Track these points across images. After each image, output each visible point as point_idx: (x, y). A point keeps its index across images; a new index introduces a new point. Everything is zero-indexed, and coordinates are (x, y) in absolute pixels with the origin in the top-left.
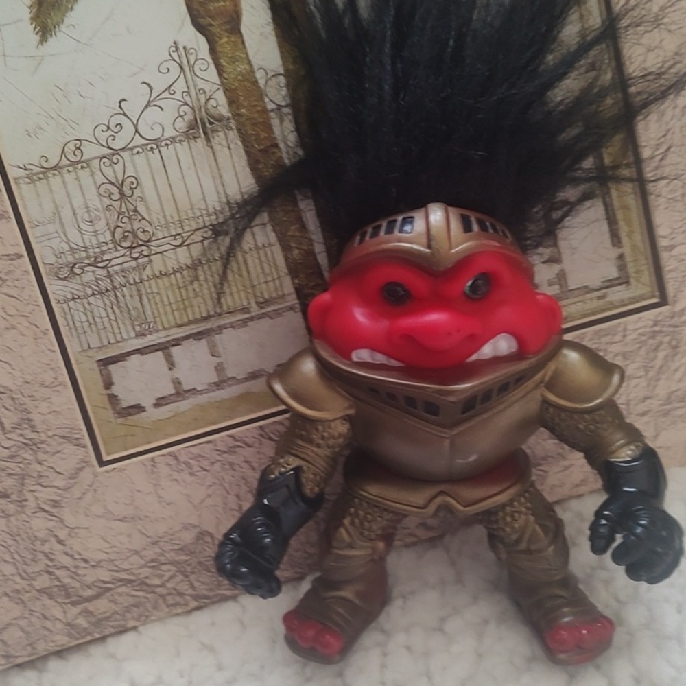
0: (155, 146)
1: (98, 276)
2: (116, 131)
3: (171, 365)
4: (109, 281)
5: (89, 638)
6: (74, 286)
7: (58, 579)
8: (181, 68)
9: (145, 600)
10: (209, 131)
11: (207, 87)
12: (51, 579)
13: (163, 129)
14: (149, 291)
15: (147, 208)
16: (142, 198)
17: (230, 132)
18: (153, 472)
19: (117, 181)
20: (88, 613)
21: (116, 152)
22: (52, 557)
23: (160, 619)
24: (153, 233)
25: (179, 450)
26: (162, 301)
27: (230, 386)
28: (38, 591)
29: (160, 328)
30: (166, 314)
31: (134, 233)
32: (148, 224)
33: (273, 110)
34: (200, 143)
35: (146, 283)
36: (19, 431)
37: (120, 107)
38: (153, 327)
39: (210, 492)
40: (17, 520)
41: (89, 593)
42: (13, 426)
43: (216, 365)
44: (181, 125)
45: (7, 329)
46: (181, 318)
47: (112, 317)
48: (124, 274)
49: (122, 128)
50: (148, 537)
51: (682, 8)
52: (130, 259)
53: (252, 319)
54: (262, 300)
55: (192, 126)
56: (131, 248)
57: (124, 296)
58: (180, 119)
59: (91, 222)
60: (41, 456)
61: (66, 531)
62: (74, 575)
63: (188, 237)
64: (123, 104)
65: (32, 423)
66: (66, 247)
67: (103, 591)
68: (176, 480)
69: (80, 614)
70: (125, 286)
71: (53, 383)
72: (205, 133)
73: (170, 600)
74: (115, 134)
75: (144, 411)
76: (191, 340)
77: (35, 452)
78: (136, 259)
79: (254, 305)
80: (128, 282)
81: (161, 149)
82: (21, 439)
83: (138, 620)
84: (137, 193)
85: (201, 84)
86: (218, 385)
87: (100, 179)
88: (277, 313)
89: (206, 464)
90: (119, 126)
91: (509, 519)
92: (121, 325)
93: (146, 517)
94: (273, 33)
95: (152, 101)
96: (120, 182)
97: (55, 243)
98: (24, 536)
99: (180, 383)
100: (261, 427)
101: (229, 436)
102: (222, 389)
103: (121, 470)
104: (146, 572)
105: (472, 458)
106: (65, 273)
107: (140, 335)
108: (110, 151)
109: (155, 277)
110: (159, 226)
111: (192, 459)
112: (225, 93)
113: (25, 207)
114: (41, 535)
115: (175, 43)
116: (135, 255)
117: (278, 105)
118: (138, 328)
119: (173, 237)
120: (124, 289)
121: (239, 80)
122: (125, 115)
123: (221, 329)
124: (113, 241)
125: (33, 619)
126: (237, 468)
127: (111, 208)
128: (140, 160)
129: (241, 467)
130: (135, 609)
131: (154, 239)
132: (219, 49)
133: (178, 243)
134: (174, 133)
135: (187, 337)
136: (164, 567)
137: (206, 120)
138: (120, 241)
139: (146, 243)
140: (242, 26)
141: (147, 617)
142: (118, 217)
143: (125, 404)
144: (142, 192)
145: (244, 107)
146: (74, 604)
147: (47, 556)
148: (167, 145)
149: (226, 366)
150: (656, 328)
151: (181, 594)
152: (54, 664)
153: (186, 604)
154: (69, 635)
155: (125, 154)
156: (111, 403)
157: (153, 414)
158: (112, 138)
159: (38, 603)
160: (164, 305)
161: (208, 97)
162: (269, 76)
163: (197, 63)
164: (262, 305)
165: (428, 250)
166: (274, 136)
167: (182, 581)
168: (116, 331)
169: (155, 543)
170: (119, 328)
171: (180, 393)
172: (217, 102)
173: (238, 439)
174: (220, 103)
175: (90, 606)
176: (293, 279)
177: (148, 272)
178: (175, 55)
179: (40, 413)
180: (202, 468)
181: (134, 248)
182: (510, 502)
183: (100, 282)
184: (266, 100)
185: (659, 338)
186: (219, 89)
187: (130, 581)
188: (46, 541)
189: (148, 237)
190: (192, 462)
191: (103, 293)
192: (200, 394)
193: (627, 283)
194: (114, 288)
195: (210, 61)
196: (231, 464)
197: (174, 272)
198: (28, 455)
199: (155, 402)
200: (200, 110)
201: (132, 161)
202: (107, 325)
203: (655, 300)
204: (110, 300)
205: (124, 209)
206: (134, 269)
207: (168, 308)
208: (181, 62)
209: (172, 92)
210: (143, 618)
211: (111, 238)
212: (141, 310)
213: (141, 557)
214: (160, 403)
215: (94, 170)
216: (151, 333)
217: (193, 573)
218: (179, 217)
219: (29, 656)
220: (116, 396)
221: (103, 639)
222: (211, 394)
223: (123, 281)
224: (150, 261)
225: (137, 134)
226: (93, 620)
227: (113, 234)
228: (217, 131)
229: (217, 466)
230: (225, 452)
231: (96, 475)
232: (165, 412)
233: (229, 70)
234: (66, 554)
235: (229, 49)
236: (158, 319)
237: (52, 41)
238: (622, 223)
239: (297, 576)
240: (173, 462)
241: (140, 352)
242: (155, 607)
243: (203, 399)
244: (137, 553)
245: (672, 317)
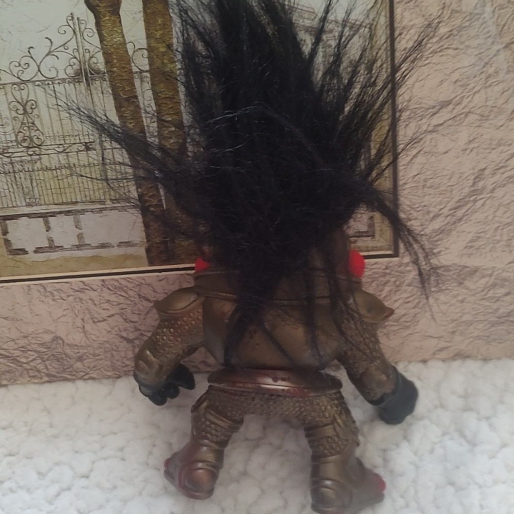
0: (50, 83)
1: (4, 162)
2: (25, 67)
3: (48, 229)
4: (11, 166)
8: (75, 32)
9: (15, 370)
10: (89, 79)
11: (91, 49)
13: (57, 72)
14: (38, 178)
15: (42, 123)
16: (39, 116)
17: (105, 82)
18: (29, 294)
19: (23, 102)
21: (24, 82)
23: (23, 384)
24: (44, 141)
25: (47, 284)
26: (46, 186)
27: (86, 249)
29: (43, 203)
30: (48, 195)
31: (31, 138)
32: (41, 134)
33: (136, 73)
34: (83, 87)
35: (36, 172)
37: (29, 52)
38: (38, 202)
39: (65, 313)
43: (78, 234)
44: (70, 71)
46: (58, 199)
47: (11, 190)
48: (21, 164)
49: (29, 66)
50: (21, 332)
51: (448, 55)
52: (26, 155)
53: (105, 209)
54: (113, 198)
55: (78, 73)
56: (28, 148)
57: (20, 178)
58: (70, 67)
59: (2, 125)
63: (68, 147)
64: (31, 50)
68: (43, 301)
70: (21, 172)
72: (87, 80)
73: (32, 373)
74: (24, 70)
75: (27, 254)
76: (63, 215)
78: (31, 155)
79: (108, 200)
80: (24, 169)
81: (55, 85)
83: (9, 381)
84: (36, 112)
85: (87, 46)
86: (79, 247)
87: (11, 98)
88: (124, 209)
89: (63, 295)
90: (27, 65)
92: (17, 197)
93: (21, 320)
94: (143, 19)
95: (52, 52)
96: (25, 102)
99: (53, 241)
100: (103, 281)
101: (81, 282)
102: (81, 250)
103: (7, 288)
107: (29, 205)
108: (20, 81)
109: (42, 169)
110: (48, 136)
111: (55, 291)
112: (103, 54)
115: (71, 14)
116: (31, 153)
117: (140, 70)
118: (28, 200)
119: (57, 146)
120: (21, 173)
121: (114, 48)
122: (32, 58)
123: (84, 211)
124: (16, 140)
126: (84, 302)
127: (17, 118)
129: (87, 302)
130: (8, 374)
131: (44, 144)
132: (102, 24)
133: (61, 150)
134: (66, 77)
135: (60, 213)
136: (29, 353)
137: (88, 71)
138: (21, 142)
139: (39, 146)
140: (121, 10)
141: (15, 380)
142: (21, 126)
143: (15, 247)
144: (39, 112)
145: (116, 67)
148: (59, 83)
149: (84, 236)
150: (387, 271)
151: (39, 371)
153: (41, 378)
155: (30, 85)
156: (6, 244)
157: (32, 257)
158: (21, 72)
160: (47, 189)
161: (91, 56)
162: (137, 48)
163: (86, 30)
164: (114, 201)
166: (135, 90)
167: (40, 363)
168: (13, 200)
169: (25, 337)
170: (15, 198)
171: (52, 247)
172: (97, 60)
173: (87, 284)
174: (99, 61)
176: (137, 189)
177: (38, 165)
178: (71, 23)
180: (61, 297)
181: (30, 148)
183: (5, 166)
184: (133, 65)
185: (387, 278)
186: (99, 51)
187: (8, 357)
189: (40, 143)
190: (55, 293)
191: (6, 173)
192: (66, 250)
193: (373, 236)
194: (14, 172)
195: (95, 31)
196: (81, 299)
197: (56, 169)
199: (35, 249)
200: (85, 63)
201: (34, 90)
202: (7, 194)
203: (390, 252)
204: (11, 179)
205: (25, 121)
206: (29, 161)
207: (49, 191)
208: (75, 29)
209: (66, 48)
210: (13, 381)
211: (15, 139)
212: (31, 189)
213: (16, 344)
214: (38, 250)
215: (7, 92)
216: (36, 205)
217: (48, 360)
218: (63, 133)
220: (10, 241)
222: (73, 252)
223: (21, 168)
224: (40, 159)
225: (39, 73)
227: (16, 136)
228: (96, 80)
229: (71, 298)
232: (42, 257)
233: (108, 40)
235: (110, 25)
236: (42, 197)
239: (116, 376)
240: (42, 290)
241: (28, 216)
242: (21, 376)
243: (67, 254)
244: (13, 340)
245: (400, 266)
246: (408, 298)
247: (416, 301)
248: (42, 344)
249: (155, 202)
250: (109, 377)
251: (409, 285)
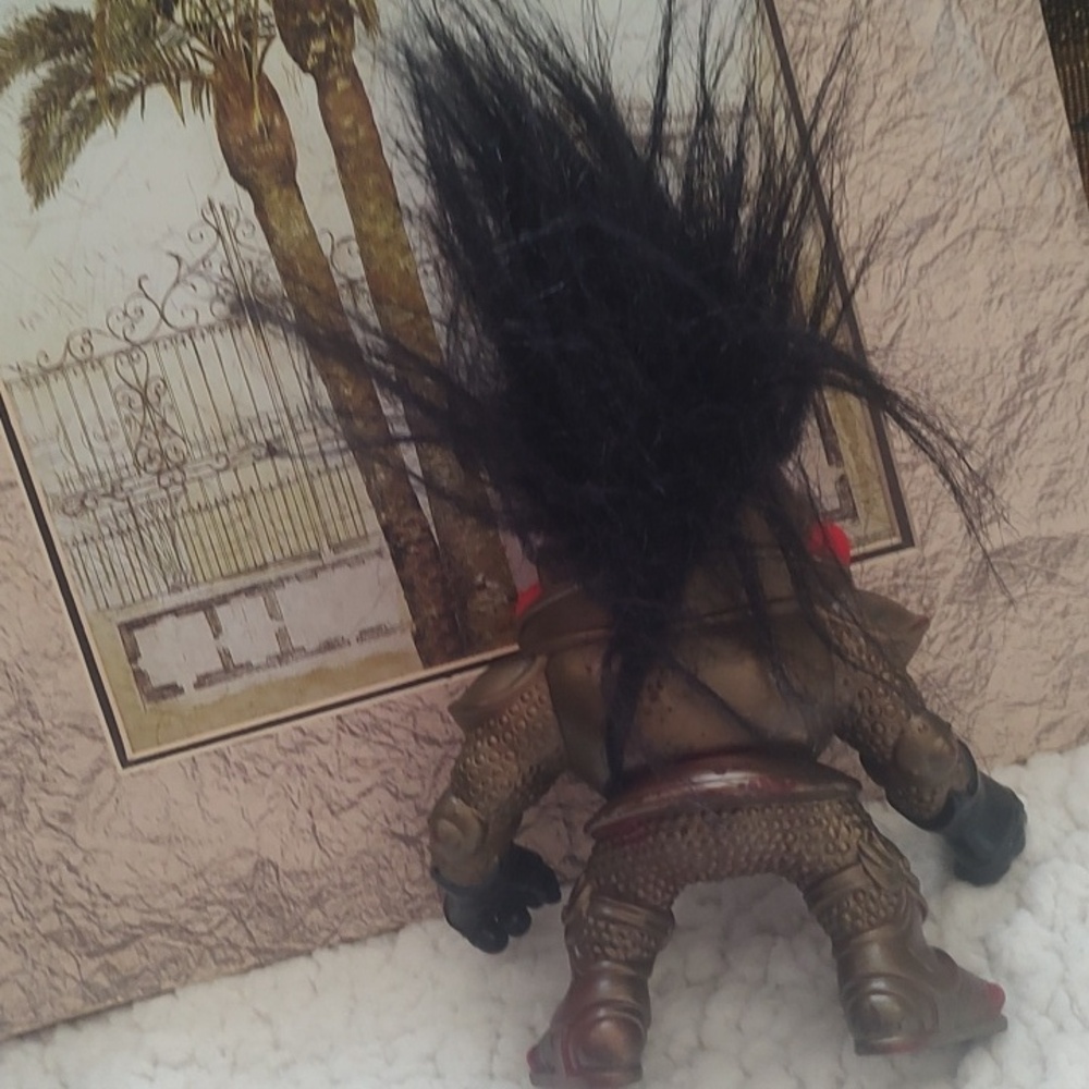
2: (136, 318)
3: (217, 631)
4: (131, 517)
5: (109, 1002)
6: (86, 523)
7: (69, 920)
8: (219, 233)
9: (186, 953)
11: (255, 257)
12: (61, 921)
13: (197, 314)
14: (184, 530)
15: (179, 419)
16: (172, 406)
18: (195, 778)
19: (141, 387)
20: (109, 969)
21: (135, 346)
22: (62, 889)
23: (204, 980)
24: (188, 453)
25: (229, 747)
26: (202, 544)
27: (296, 660)
28: (44, 936)
29: (201, 579)
30: (207, 561)
31: (164, 455)
32: (180, 440)
33: (343, 286)
34: (247, 332)
35: (180, 520)
37: (140, 287)
38: (191, 579)
39: (272, 805)
40: (15, 837)
41: (111, 940)
43: (276, 631)
44: (221, 308)
46: (228, 565)
47: (136, 565)
48: (150, 508)
49: (142, 313)
50: (189, 866)
52: (158, 488)
53: (324, 567)
54: (336, 542)
55: (236, 310)
56: (159, 473)
57: (151, 538)
58: (219, 300)
59: (106, 438)
60: (44, 752)
61: (80, 855)
62: (91, 915)
64: (144, 282)
65: (34, 707)
66: (74, 473)
67: (129, 939)
68: (224, 788)
69: (98, 969)
70: (153, 525)
72: (253, 319)
73: (220, 954)
74: (134, 323)
75: (181, 693)
76: (243, 596)
77: (38, 748)
78: (166, 487)
79: (326, 548)
80: (156, 518)
81: (196, 340)
82: (19, 729)
83: (176, 980)
84: (165, 399)
85: (245, 254)
86: (282, 658)
87: (115, 380)
88: (359, 560)
89: (266, 767)
90: (139, 312)
92: (149, 576)
93: (186, 838)
94: (340, 185)
95: (183, 279)
96: (143, 383)
97: (60, 467)
98: (25, 860)
99: (229, 655)
100: (339, 718)
101: (297, 729)
102: (286, 664)
103: (151, 773)
104: (188, 913)
106: (74, 506)
107: (174, 589)
108: (129, 345)
109: (191, 511)
111: (247, 759)
112: (277, 265)
113: (20, 421)
114: (47, 858)
115: (209, 201)
116: (167, 483)
117: (349, 279)
118: (170, 581)
119: (214, 459)
120: (151, 527)
122: (146, 296)
123: (281, 582)
124: (136, 463)
125: (37, 975)
126: (308, 773)
127: (132, 419)
128: (168, 357)
129: (314, 773)
130: (173, 965)
131: (188, 460)
132: (267, 206)
133: (221, 465)
134: (214, 320)
135: (237, 593)
136: (210, 908)
137: (254, 301)
138: (144, 464)
139: (179, 466)
140: (297, 175)
141: (188, 976)
142: (141, 433)
143: (155, 683)
144: (173, 398)
146: (90, 955)
147: (54, 888)
148: (203, 335)
149: (290, 632)
150: (900, 581)
151: (235, 947)
152: (63, 1035)
153: (242, 961)
154: (84, 998)
155: (150, 349)
156: (137, 682)
157: (192, 697)
158: (131, 327)
159: (43, 952)
160: (205, 550)
161: (255, 271)
162: (336, 240)
163: (240, 225)
164: (337, 549)
167: (235, 928)
168: (143, 584)
169: (200, 874)
170: (146, 580)
171: (230, 669)
172: (268, 277)
173: (308, 732)
174: (272, 279)
175: (112, 960)
176: (378, 513)
177: (182, 504)
178: (211, 218)
179: (42, 694)
180: (259, 771)
181: (164, 472)
183: (120, 519)
184: (334, 272)
186: (269, 260)
187: (167, 927)
188: (53, 868)
189: (182, 458)
190: (246, 764)
191: (124, 533)
192: (257, 671)
193: (854, 516)
194: (138, 527)
195: (256, 223)
196: (300, 768)
198: (29, 751)
199: (196, 680)
200: (245, 287)
201: (159, 359)
202: (130, 575)
203: (896, 540)
204: (133, 542)
205: (148, 422)
206: (163, 500)
207: (210, 554)
208: (219, 226)
209: (208, 266)
210: (183, 978)
211: (132, 460)
212: (174, 557)
213: (181, 894)
214: (202, 682)
215: (108, 370)
216: (188, 587)
217: (250, 917)
218: (222, 430)
219: (30, 1024)
220: (144, 672)
221: (129, 1004)
222: (273, 671)
223: (149, 516)
224: (185, 490)
225: (164, 323)
226: (116, 977)
227: (135, 454)
229: (279, 770)
230: (291, 751)
231: (117, 779)
232: (210, 694)
233: (283, 236)
234: (81, 886)
236: (197, 568)
237: (50, 204)
238: (841, 433)
239: (394, 925)
240: (221, 764)
241: (176, 612)
242: (200, 963)
243: (260, 677)
244: (175, 887)
245: (921, 566)
246: (953, 630)
247: (972, 632)
248: (236, 884)
249: (416, 533)
250: (380, 933)
251: (951, 600)
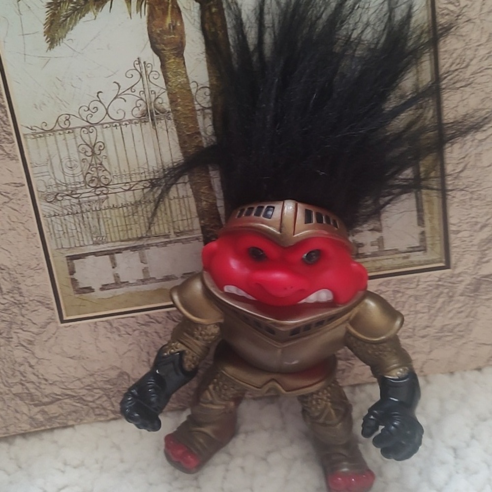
0: (118, 124)
1: (72, 203)
2: (94, 111)
3: (114, 266)
4: (79, 207)
5: (43, 428)
6: (56, 207)
7: (27, 388)
8: (141, 76)
9: (81, 409)
10: (155, 119)
11: (157, 90)
12: (23, 388)
13: (125, 113)
14: (105, 216)
15: (109, 164)
16: (106, 157)
17: (169, 121)
18: (95, 331)
19: (91, 144)
20: (44, 412)
21: (92, 125)
22: (25, 375)
23: (89, 423)
24: (111, 180)
25: (113, 320)
26: (113, 224)
27: (151, 283)
28: (14, 394)
29: (109, 240)
30: (114, 232)
31: (99, 180)
32: (108, 173)
33: (199, 110)
34: (149, 125)
35: (103, 211)
36: (11, 295)
37: (98, 96)
38: (105, 239)
39: (130, 348)
40: (5, 349)
41: (46, 400)
42: (8, 290)
43: (143, 268)
44: (137, 112)
45: (10, 229)
46: (124, 236)
47: (79, 230)
48: (89, 204)
49: (97, 110)
50: (87, 371)
51: (488, 75)
52: (94, 195)
53: (170, 242)
54: (178, 231)
55: (145, 114)
56: (96, 188)
57: (88, 218)
58: (136, 109)
59: (71, 168)
60: (24, 311)
61: (36, 360)
62: (38, 388)
63: (134, 185)
64: (100, 94)
65: (21, 290)
66: (53, 182)
67: (55, 400)
68: (109, 338)
69: (39, 412)
70: (89, 212)
71: (36, 267)
72: (152, 120)
73: (97, 411)
74: (92, 114)
75: (93, 291)
76: (129, 251)
77: (21, 309)
78: (98, 195)
79: (172, 233)
80: (92, 209)
81: (122, 126)
82: (12, 299)
83: (75, 421)
84: (103, 153)
85: (153, 88)
86: (144, 281)
87: (80, 141)
88: (187, 241)
89: (130, 330)
90: (95, 109)
91: (314, 403)
92: (84, 236)
93: (88, 358)
94: (205, 59)
95: (120, 95)
96: (93, 145)
97: (46, 178)
98: (8, 360)
99: (118, 277)
100: (168, 312)
101: (147, 315)
102: (146, 284)
103: (74, 327)
104: (84, 392)
105: (295, 362)
106: (51, 198)
107: (96, 243)
108: (88, 124)
109: (109, 208)
110: (115, 176)
111: (121, 326)
112: (168, 95)
113: (29, 154)
114: (19, 360)
115: (138, 59)
116: (98, 193)
117: (203, 107)
118: (95, 239)
119: (124, 184)
120: (89, 213)
121: (179, 88)
122: (100, 101)
123: (149, 246)
124: (85, 181)
125: (9, 411)
126: (149, 335)
127: (85, 160)
128: (107, 132)
129: (153, 336)
130: (74, 414)
131: (111, 184)
132: (168, 66)
133: (127, 188)
134: (132, 118)
135: (126, 249)
136: (95, 391)
137: (154, 111)
138: (89, 183)
139: (106, 186)
140: (184, 52)
141: (81, 420)
142: (89, 167)
143: (81, 286)
144: (107, 152)
145: (180, 106)
146: (36, 405)
147: (21, 374)
148: (126, 124)
149: (149, 270)
150: (440, 283)
151: (105, 409)
152: (19, 441)
153: (107, 416)
154: (31, 425)
155: (98, 127)
156: (72, 284)
157: (98, 294)
158: (91, 116)
159: (13, 402)
160: (113, 227)
161: (157, 97)
162: (199, 87)
163: (152, 73)
164: (178, 234)
165: (279, 233)
166: (198, 127)
167: (106, 401)
168: (81, 239)
169: (92, 375)
170: (83, 237)
171: (118, 283)
172: (163, 101)
173: (152, 317)
174: (165, 102)
175: (46, 408)
176: (200, 220)
177: (105, 204)
178: (138, 67)
179: (25, 285)
180: (126, 332)
181: (98, 188)
182: (317, 392)
183: (73, 207)
184: (196, 103)
185: (441, 289)
186: (164, 92)
187: (74, 396)
188: (22, 365)
189: (108, 182)
190: (121, 328)
191: (74, 214)
192: (131, 286)
193: (425, 250)
194: (82, 212)
195: (161, 73)
196: (146, 333)
197: (122, 207)
198: (16, 310)
199: (101, 287)
200: (151, 104)
201: (102, 132)
202: (75, 234)
203: (442, 265)
204: (78, 219)
205: (93, 162)
206: (96, 201)
207: (116, 228)
208: (142, 72)
209: (133, 91)
210: (79, 420)
211: (83, 180)
212: (98, 228)
213: (82, 383)
214: (104, 288)
215: (77, 135)
216: (103, 243)
217: (113, 397)
218: (130, 171)
219: (4, 434)
220: (76, 280)
221: (52, 430)
222: (138, 287)
223: (88, 208)
224: (107, 198)
225: (107, 115)
226: (47, 417)
227: (85, 177)
228: (161, 119)
229: (136, 333)
230: (143, 325)
231: (58, 328)
232: (107, 294)
233: (173, 81)
234: (34, 374)
235: (174, 66)
236: (108, 235)
237: (57, 49)
238: (426, 211)
239: (180, 407)
240: (108, 326)
241: (94, 254)
242: (87, 414)
243: (132, 289)
244: (79, 379)
245: (452, 277)
246: (460, 308)
247: (469, 310)
248: (108, 381)
250: (173, 410)
251: (462, 295)
